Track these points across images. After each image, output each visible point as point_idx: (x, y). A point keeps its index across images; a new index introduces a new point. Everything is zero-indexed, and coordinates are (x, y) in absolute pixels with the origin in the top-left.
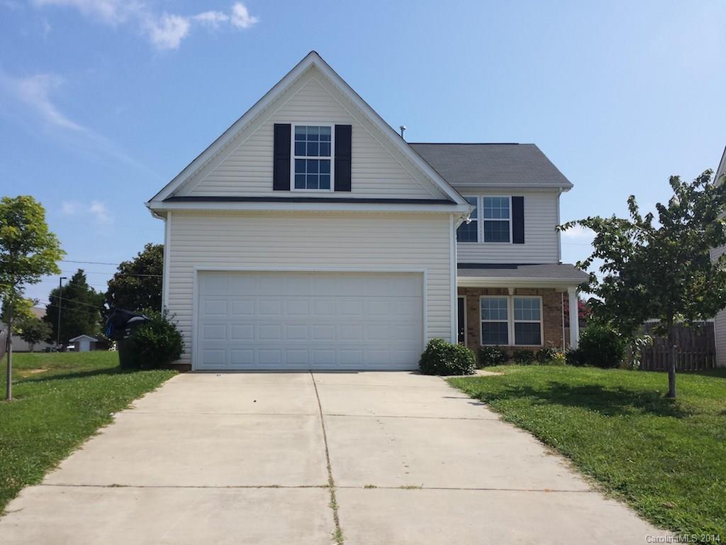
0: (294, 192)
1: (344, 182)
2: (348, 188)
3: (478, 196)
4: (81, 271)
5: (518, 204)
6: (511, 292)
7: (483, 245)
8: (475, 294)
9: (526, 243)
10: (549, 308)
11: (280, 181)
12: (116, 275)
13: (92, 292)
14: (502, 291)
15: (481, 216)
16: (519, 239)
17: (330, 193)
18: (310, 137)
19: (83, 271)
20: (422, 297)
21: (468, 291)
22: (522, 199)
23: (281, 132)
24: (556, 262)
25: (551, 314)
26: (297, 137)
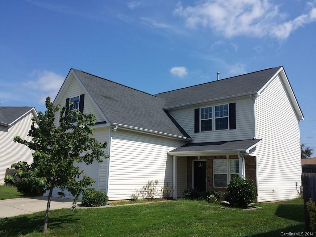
3: (212, 106)
5: (233, 107)
6: (228, 157)
7: (215, 132)
8: (210, 159)
9: (237, 129)
10: (248, 166)
14: (223, 157)
15: (214, 117)
16: (233, 126)
21: (207, 157)
22: (235, 104)
24: (252, 138)
25: (249, 170)
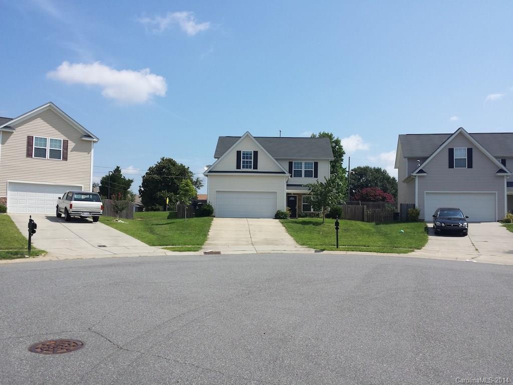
0: (242, 170)
1: (256, 167)
2: (257, 169)
4: (118, 167)
5: (316, 164)
7: (304, 178)
8: (300, 195)
9: (318, 177)
11: (238, 167)
12: (147, 173)
13: (124, 179)
15: (303, 168)
16: (316, 176)
17: (252, 170)
18: (247, 154)
19: (119, 167)
20: (276, 198)
23: (239, 153)
26: (243, 154)
